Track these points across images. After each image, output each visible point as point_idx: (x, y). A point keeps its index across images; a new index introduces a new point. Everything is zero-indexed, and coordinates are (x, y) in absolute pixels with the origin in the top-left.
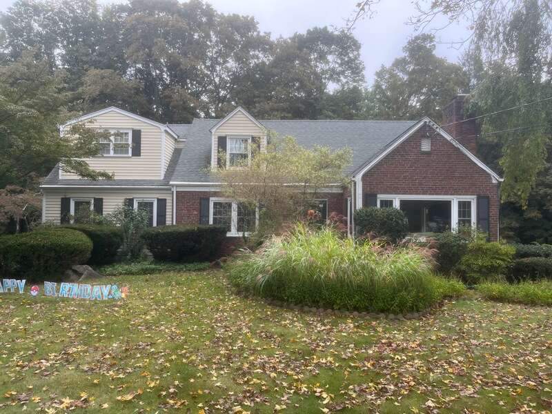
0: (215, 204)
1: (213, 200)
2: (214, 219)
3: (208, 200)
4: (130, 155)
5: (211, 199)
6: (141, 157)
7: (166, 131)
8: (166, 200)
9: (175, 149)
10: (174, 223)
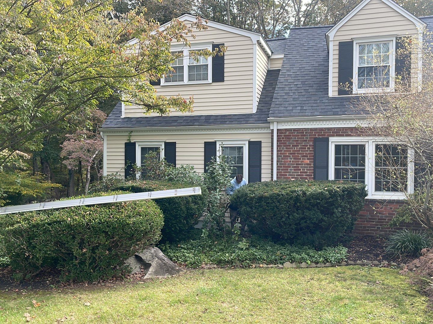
0: (338, 148)
1: (334, 141)
2: (337, 171)
3: (326, 141)
4: (210, 80)
5: (331, 139)
6: (225, 83)
7: (259, 43)
8: (260, 142)
9: (268, 71)
10: (275, 178)
